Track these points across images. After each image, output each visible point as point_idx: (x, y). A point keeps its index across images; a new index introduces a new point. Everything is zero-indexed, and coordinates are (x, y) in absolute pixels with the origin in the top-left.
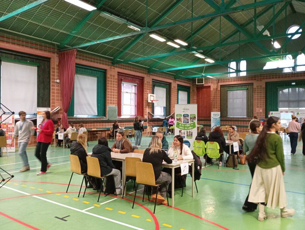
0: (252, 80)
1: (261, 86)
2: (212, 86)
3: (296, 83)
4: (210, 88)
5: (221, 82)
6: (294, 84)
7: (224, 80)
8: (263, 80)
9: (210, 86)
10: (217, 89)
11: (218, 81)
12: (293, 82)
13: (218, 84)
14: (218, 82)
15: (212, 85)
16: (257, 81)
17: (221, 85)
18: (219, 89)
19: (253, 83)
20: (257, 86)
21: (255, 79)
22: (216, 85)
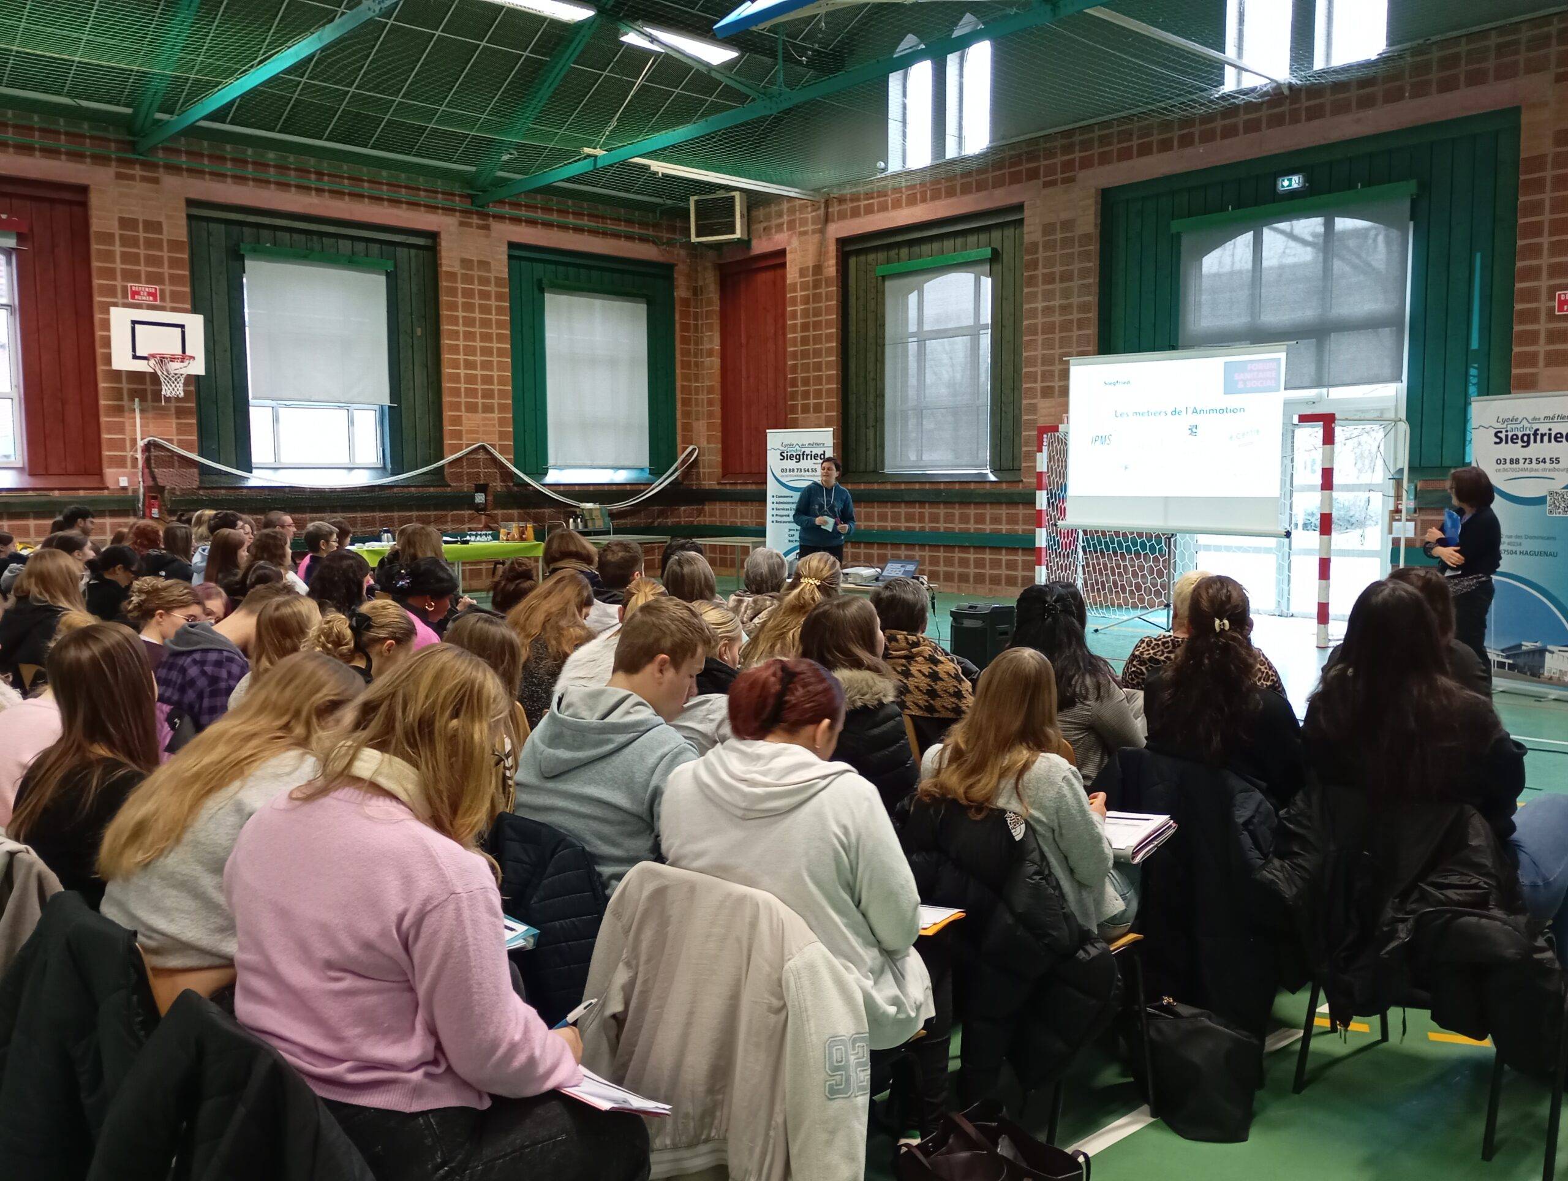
0: (1015, 178)
1: (1067, 225)
2: (794, 251)
3: (1307, 179)
4: (783, 265)
5: (842, 216)
6: (1293, 182)
7: (854, 203)
8: (1081, 175)
9: (782, 253)
10: (818, 269)
11: (822, 211)
12: (1290, 172)
13: (822, 231)
14: (827, 219)
15: (795, 243)
16: (1047, 185)
17: (842, 242)
18: (831, 268)
19: (1019, 208)
20: (1048, 229)
21: (1033, 175)
22: (817, 235)
